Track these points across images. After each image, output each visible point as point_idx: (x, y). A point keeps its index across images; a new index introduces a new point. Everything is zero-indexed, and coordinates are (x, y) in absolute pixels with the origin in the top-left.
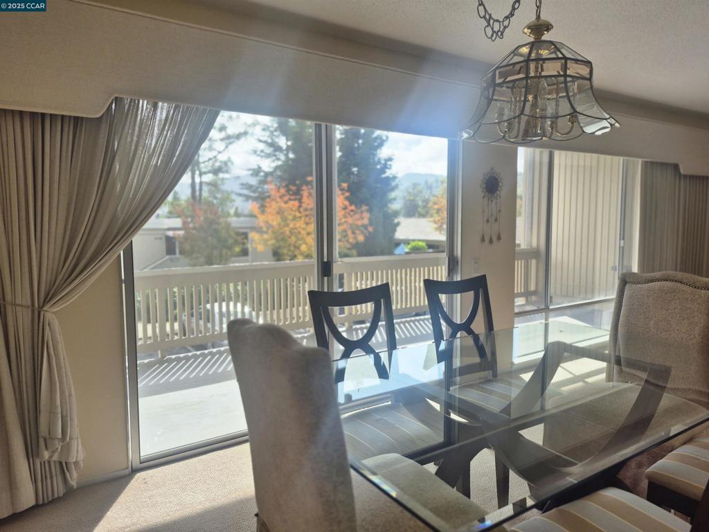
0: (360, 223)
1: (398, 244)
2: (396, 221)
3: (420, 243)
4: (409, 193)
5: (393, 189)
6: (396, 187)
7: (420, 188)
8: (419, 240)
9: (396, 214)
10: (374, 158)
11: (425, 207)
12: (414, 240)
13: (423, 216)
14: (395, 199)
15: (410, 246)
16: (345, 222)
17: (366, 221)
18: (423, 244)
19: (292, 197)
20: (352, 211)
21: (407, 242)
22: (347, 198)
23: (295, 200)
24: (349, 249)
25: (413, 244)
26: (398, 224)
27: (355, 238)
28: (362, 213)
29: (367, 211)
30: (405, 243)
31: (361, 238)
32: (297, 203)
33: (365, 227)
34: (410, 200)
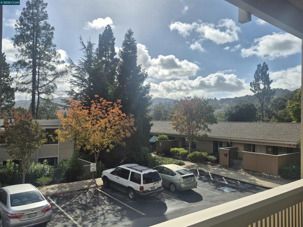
0: (128, 125)
1: (151, 135)
2: (151, 123)
3: (164, 136)
4: (157, 107)
5: (149, 104)
6: (151, 103)
7: (163, 104)
8: (164, 134)
9: (151, 119)
10: (138, 87)
11: (165, 115)
12: (161, 134)
13: (165, 119)
14: (150, 110)
15: (158, 138)
16: (119, 124)
17: (132, 124)
18: (166, 136)
19: (84, 107)
20: (124, 117)
21: (157, 135)
22: (120, 109)
23: (86, 109)
24: (121, 141)
25: (161, 136)
26: (152, 125)
27: (125, 135)
28: (130, 118)
29: (133, 117)
30: (156, 136)
31: (129, 135)
32: (87, 111)
33: (131, 127)
34: (158, 111)
